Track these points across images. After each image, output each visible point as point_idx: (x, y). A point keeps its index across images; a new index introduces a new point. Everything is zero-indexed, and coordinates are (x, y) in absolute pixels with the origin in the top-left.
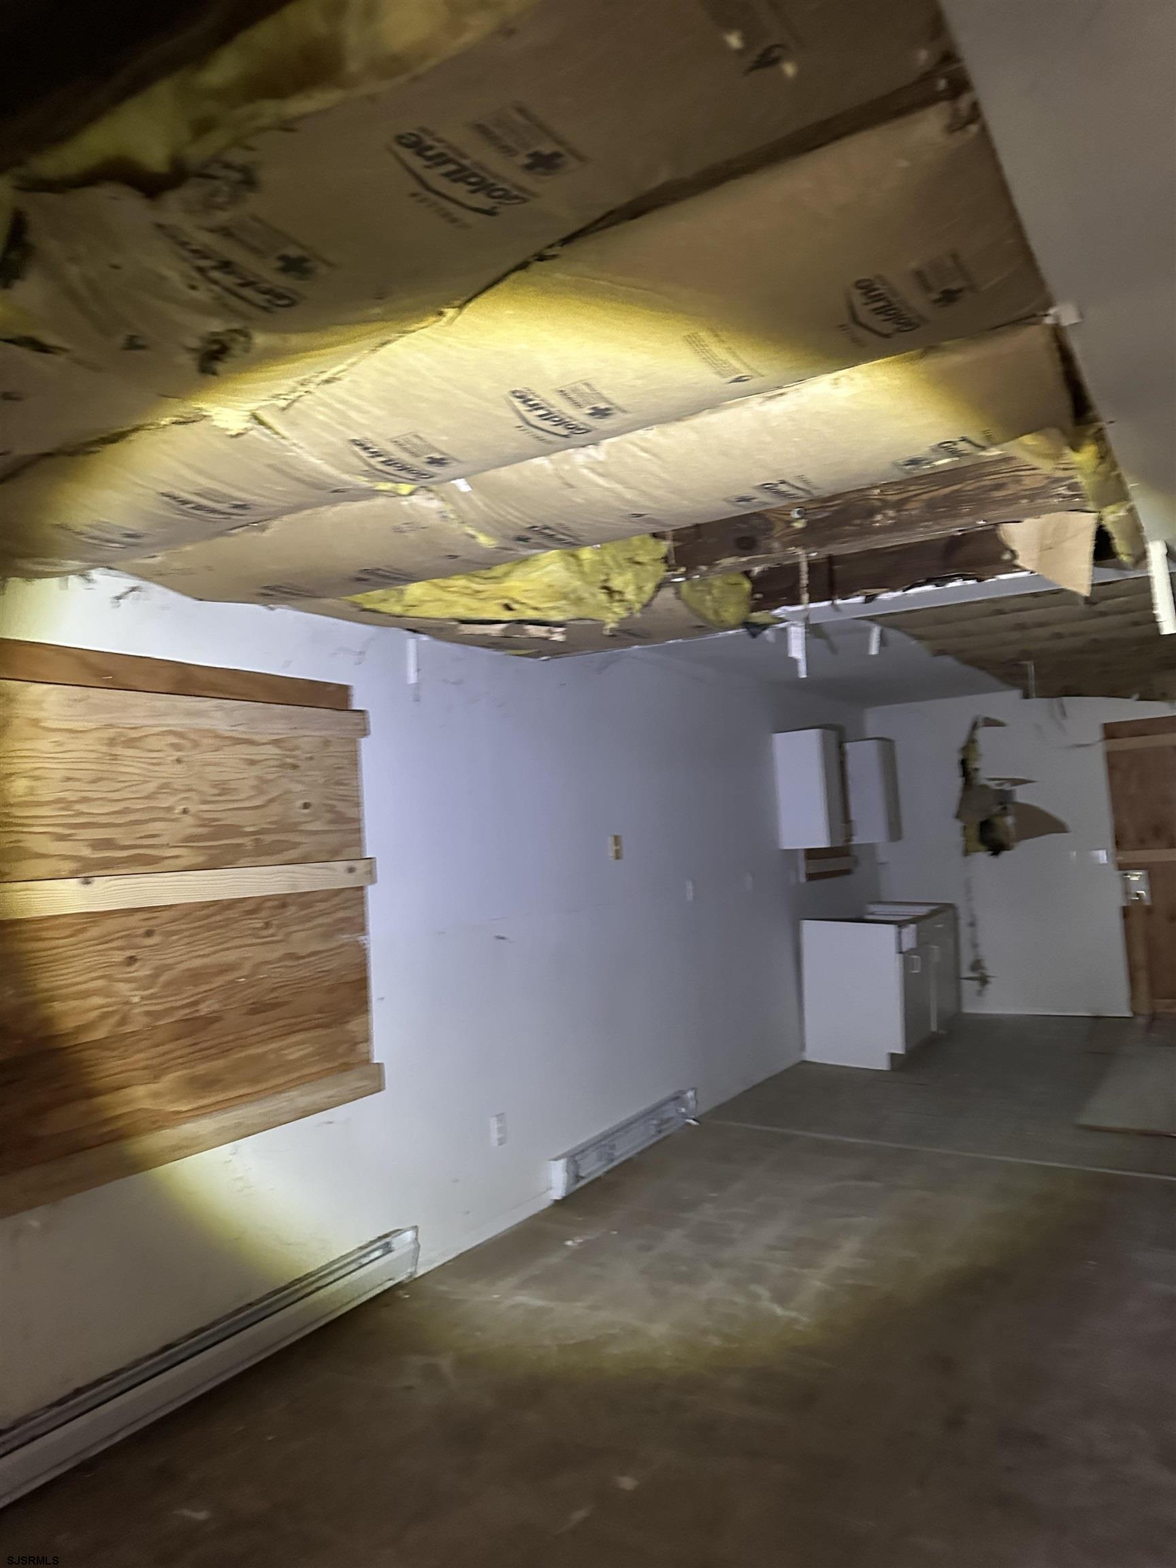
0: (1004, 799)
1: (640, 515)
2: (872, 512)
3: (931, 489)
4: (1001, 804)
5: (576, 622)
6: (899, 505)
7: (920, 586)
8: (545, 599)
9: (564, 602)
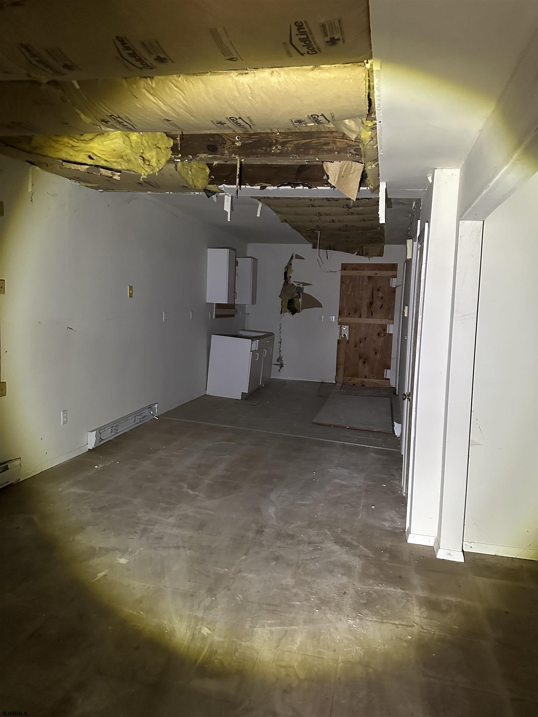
0: (300, 290)
1: (168, 121)
2: (271, 145)
3: (298, 139)
4: (298, 293)
5: (126, 171)
6: (283, 144)
7: (285, 186)
8: (111, 157)
9: (120, 160)
